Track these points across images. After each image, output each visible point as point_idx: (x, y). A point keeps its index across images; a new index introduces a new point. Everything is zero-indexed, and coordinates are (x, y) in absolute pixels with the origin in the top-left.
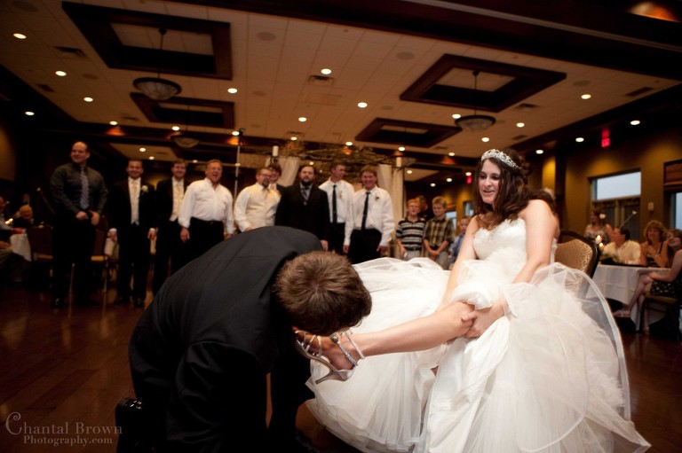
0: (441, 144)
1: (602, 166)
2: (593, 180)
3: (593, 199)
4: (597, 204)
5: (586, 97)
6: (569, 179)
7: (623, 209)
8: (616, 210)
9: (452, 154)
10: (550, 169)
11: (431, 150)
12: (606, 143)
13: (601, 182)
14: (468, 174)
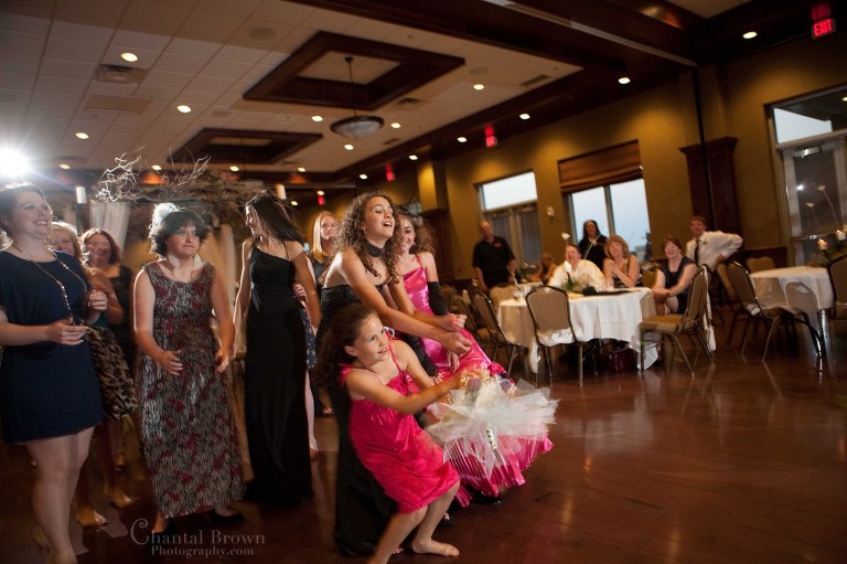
0: (291, 158)
1: (488, 169)
2: (478, 186)
3: (483, 208)
4: (488, 214)
5: (479, 87)
6: (451, 188)
7: (518, 218)
8: (511, 219)
9: (302, 170)
10: (427, 177)
11: (276, 167)
12: (491, 141)
13: (487, 188)
14: (321, 193)
